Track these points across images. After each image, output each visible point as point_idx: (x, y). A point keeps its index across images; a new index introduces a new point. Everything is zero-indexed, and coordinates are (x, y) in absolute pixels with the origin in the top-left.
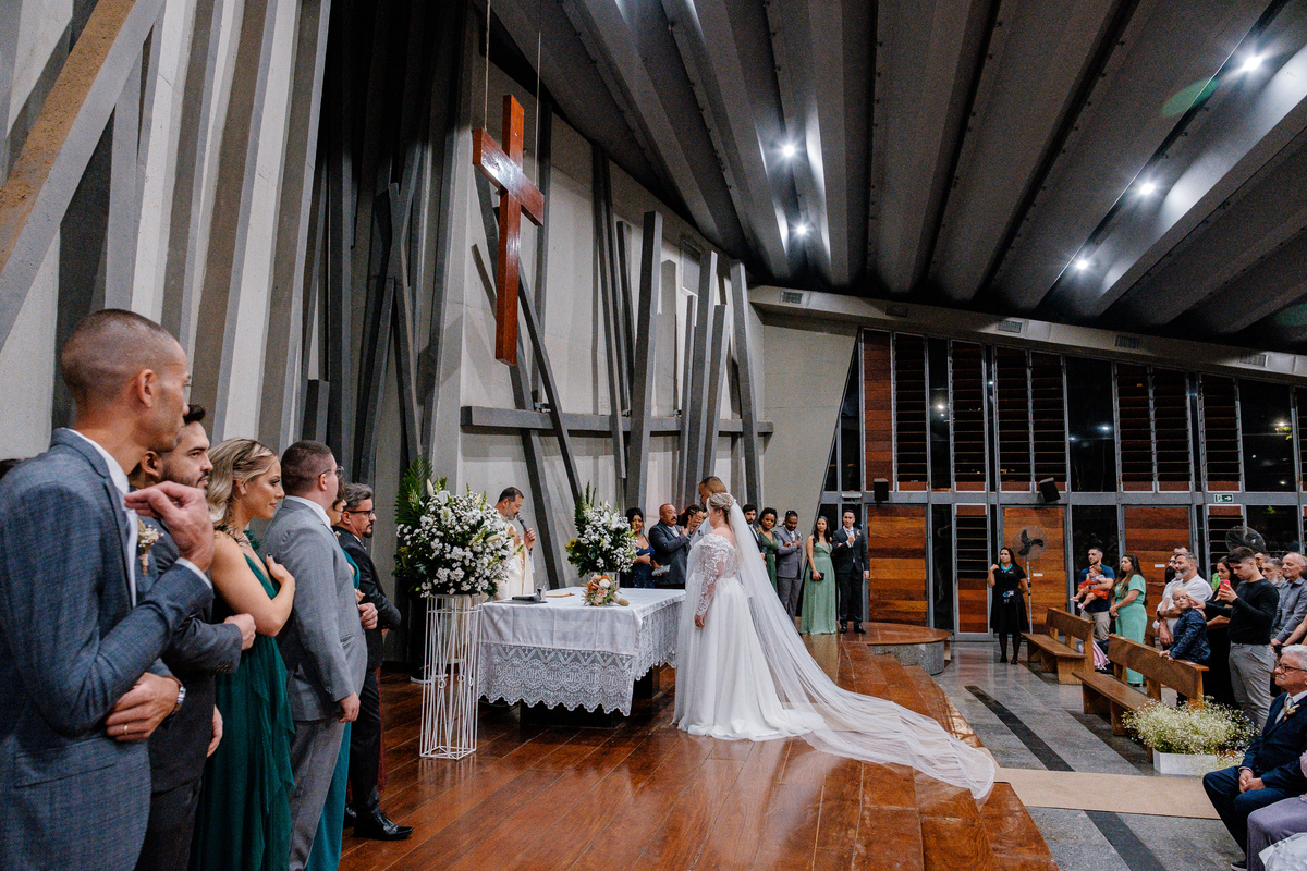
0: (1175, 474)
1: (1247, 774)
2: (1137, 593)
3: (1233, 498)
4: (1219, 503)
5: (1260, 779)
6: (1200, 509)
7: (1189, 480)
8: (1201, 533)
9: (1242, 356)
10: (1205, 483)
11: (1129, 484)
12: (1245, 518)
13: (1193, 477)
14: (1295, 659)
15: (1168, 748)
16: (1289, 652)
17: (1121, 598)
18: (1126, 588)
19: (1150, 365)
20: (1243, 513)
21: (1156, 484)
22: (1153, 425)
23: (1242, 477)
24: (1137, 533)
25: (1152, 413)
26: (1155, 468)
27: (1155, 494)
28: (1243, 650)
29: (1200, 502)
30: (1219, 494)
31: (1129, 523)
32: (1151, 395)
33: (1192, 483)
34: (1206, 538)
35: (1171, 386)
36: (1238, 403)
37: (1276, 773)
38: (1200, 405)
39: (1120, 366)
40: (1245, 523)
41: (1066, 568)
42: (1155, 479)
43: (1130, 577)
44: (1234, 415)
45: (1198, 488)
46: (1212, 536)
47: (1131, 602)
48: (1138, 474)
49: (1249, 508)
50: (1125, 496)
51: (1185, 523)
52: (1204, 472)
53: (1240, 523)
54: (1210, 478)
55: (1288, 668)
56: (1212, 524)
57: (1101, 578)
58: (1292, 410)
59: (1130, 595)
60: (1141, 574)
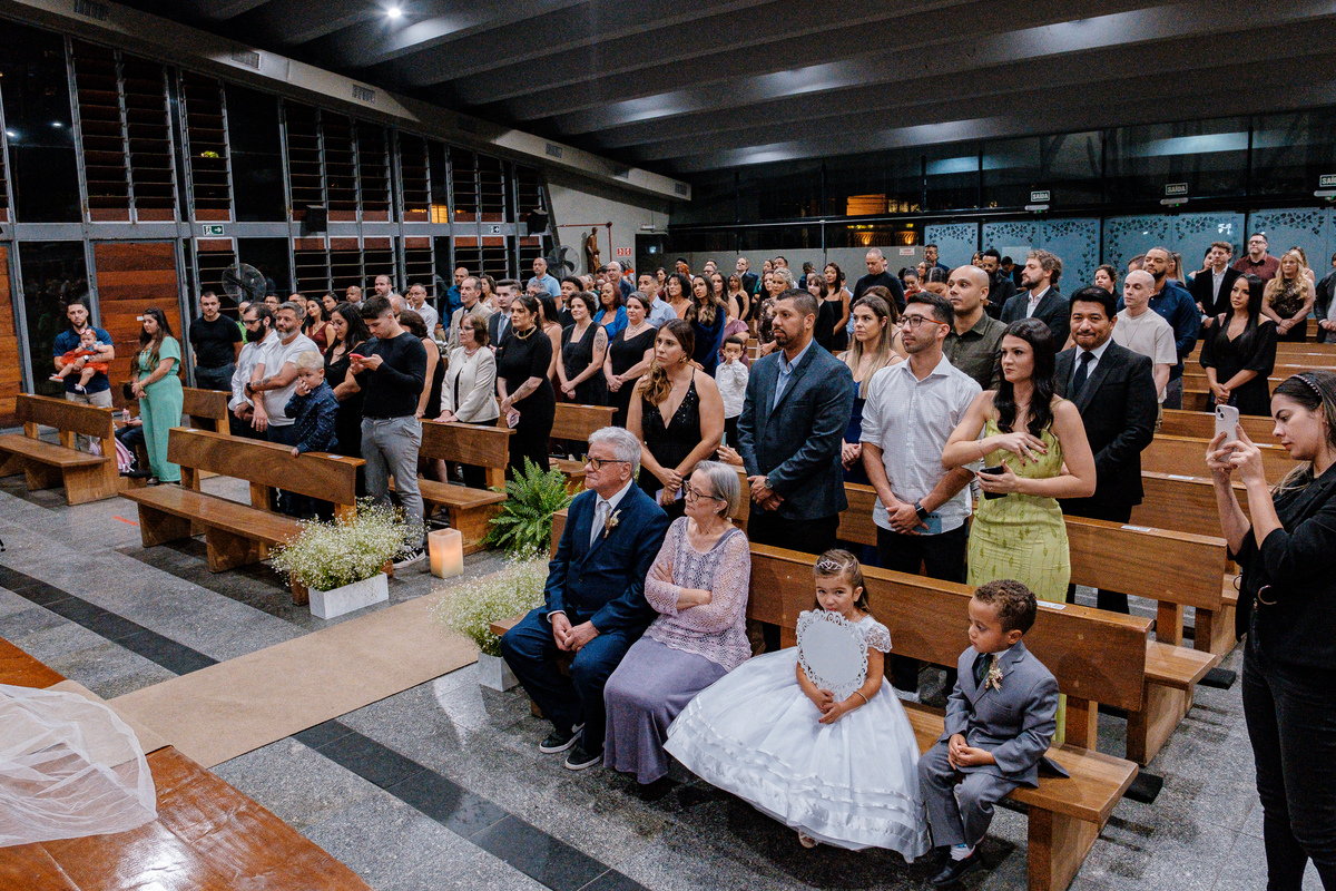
0: (156, 200)
1: (560, 620)
2: (172, 361)
3: (221, 230)
4: (209, 236)
5: (588, 624)
6: (187, 242)
7: (172, 207)
8: (189, 273)
9: (234, 51)
10: (192, 211)
11: (100, 211)
12: (237, 253)
13: (177, 203)
14: (609, 447)
15: (334, 582)
16: (599, 440)
17: (149, 371)
18: (156, 356)
19: (117, 49)
20: (235, 247)
21: (133, 212)
22: (125, 131)
23: (232, 204)
24: (113, 278)
25: (123, 116)
26: (131, 191)
27: (133, 225)
28: (392, 426)
29: (186, 235)
30: (208, 224)
31: (101, 266)
32: (121, 90)
33: (177, 211)
34: (196, 279)
35: (147, 81)
36: (225, 112)
37: (610, 611)
38: (182, 110)
39: (76, 43)
40: (237, 260)
41: (16, 332)
42: (132, 205)
43: (159, 340)
44: (221, 126)
45: (185, 217)
46: (203, 276)
47: (164, 375)
48: (109, 200)
49: (241, 242)
50: (92, 229)
51: (169, 262)
52: (190, 198)
53: (232, 260)
54: (198, 205)
55: (601, 462)
56: (202, 262)
57: (99, 346)
58: (281, 126)
59: (161, 367)
60: (171, 335)
